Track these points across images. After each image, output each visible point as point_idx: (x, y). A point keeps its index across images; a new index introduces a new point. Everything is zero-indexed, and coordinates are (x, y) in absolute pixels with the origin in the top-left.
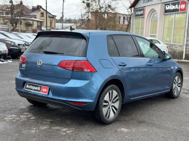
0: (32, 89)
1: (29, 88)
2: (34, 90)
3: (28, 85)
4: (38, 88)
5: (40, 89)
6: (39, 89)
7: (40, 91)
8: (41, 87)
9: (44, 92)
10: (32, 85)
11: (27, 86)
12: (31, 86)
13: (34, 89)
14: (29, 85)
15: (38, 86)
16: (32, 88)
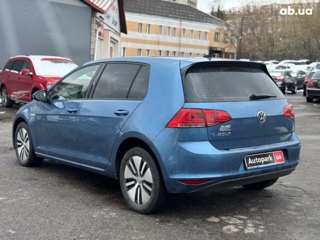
0: (261, 164)
1: (254, 163)
2: (265, 163)
3: (250, 159)
4: (268, 158)
5: (273, 158)
6: (271, 159)
7: (273, 162)
8: (272, 155)
9: (279, 160)
10: (258, 157)
11: (250, 162)
12: (256, 159)
13: (263, 161)
14: (253, 158)
15: (267, 156)
16: (260, 162)
